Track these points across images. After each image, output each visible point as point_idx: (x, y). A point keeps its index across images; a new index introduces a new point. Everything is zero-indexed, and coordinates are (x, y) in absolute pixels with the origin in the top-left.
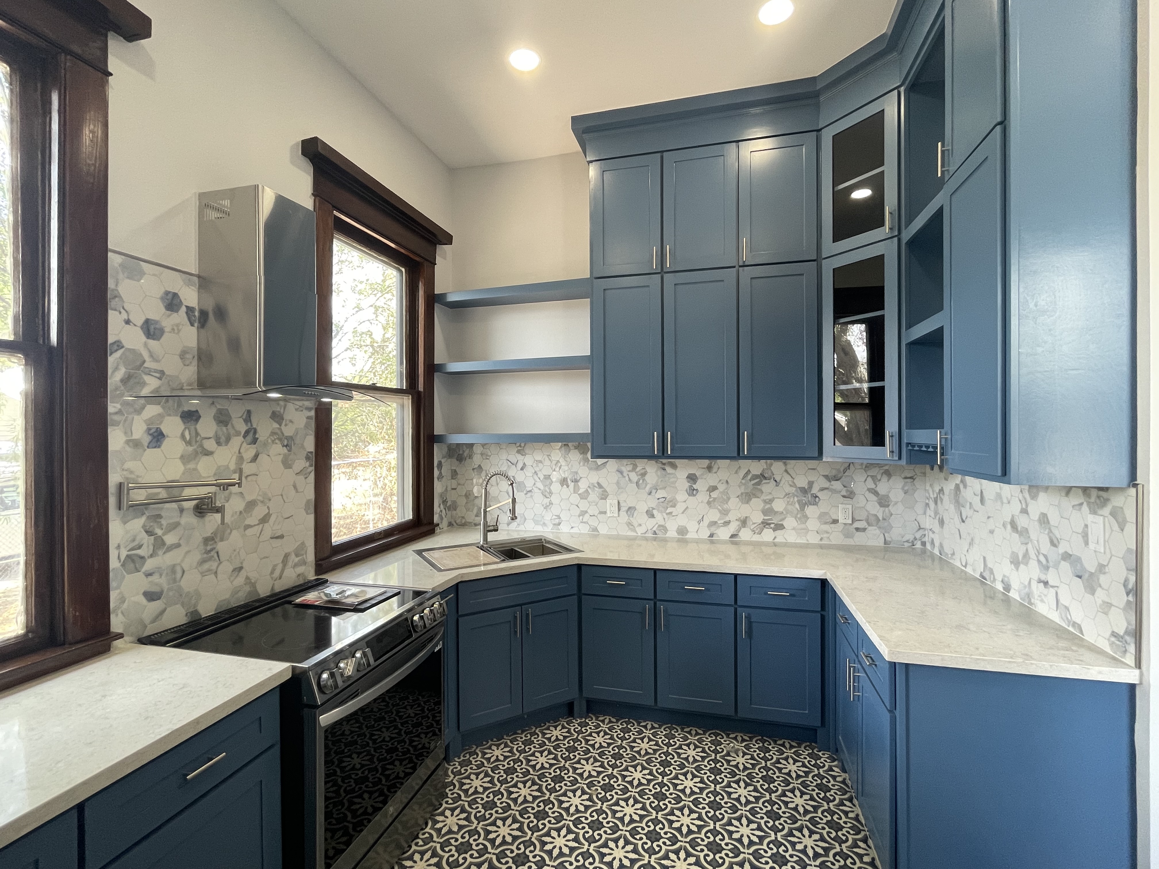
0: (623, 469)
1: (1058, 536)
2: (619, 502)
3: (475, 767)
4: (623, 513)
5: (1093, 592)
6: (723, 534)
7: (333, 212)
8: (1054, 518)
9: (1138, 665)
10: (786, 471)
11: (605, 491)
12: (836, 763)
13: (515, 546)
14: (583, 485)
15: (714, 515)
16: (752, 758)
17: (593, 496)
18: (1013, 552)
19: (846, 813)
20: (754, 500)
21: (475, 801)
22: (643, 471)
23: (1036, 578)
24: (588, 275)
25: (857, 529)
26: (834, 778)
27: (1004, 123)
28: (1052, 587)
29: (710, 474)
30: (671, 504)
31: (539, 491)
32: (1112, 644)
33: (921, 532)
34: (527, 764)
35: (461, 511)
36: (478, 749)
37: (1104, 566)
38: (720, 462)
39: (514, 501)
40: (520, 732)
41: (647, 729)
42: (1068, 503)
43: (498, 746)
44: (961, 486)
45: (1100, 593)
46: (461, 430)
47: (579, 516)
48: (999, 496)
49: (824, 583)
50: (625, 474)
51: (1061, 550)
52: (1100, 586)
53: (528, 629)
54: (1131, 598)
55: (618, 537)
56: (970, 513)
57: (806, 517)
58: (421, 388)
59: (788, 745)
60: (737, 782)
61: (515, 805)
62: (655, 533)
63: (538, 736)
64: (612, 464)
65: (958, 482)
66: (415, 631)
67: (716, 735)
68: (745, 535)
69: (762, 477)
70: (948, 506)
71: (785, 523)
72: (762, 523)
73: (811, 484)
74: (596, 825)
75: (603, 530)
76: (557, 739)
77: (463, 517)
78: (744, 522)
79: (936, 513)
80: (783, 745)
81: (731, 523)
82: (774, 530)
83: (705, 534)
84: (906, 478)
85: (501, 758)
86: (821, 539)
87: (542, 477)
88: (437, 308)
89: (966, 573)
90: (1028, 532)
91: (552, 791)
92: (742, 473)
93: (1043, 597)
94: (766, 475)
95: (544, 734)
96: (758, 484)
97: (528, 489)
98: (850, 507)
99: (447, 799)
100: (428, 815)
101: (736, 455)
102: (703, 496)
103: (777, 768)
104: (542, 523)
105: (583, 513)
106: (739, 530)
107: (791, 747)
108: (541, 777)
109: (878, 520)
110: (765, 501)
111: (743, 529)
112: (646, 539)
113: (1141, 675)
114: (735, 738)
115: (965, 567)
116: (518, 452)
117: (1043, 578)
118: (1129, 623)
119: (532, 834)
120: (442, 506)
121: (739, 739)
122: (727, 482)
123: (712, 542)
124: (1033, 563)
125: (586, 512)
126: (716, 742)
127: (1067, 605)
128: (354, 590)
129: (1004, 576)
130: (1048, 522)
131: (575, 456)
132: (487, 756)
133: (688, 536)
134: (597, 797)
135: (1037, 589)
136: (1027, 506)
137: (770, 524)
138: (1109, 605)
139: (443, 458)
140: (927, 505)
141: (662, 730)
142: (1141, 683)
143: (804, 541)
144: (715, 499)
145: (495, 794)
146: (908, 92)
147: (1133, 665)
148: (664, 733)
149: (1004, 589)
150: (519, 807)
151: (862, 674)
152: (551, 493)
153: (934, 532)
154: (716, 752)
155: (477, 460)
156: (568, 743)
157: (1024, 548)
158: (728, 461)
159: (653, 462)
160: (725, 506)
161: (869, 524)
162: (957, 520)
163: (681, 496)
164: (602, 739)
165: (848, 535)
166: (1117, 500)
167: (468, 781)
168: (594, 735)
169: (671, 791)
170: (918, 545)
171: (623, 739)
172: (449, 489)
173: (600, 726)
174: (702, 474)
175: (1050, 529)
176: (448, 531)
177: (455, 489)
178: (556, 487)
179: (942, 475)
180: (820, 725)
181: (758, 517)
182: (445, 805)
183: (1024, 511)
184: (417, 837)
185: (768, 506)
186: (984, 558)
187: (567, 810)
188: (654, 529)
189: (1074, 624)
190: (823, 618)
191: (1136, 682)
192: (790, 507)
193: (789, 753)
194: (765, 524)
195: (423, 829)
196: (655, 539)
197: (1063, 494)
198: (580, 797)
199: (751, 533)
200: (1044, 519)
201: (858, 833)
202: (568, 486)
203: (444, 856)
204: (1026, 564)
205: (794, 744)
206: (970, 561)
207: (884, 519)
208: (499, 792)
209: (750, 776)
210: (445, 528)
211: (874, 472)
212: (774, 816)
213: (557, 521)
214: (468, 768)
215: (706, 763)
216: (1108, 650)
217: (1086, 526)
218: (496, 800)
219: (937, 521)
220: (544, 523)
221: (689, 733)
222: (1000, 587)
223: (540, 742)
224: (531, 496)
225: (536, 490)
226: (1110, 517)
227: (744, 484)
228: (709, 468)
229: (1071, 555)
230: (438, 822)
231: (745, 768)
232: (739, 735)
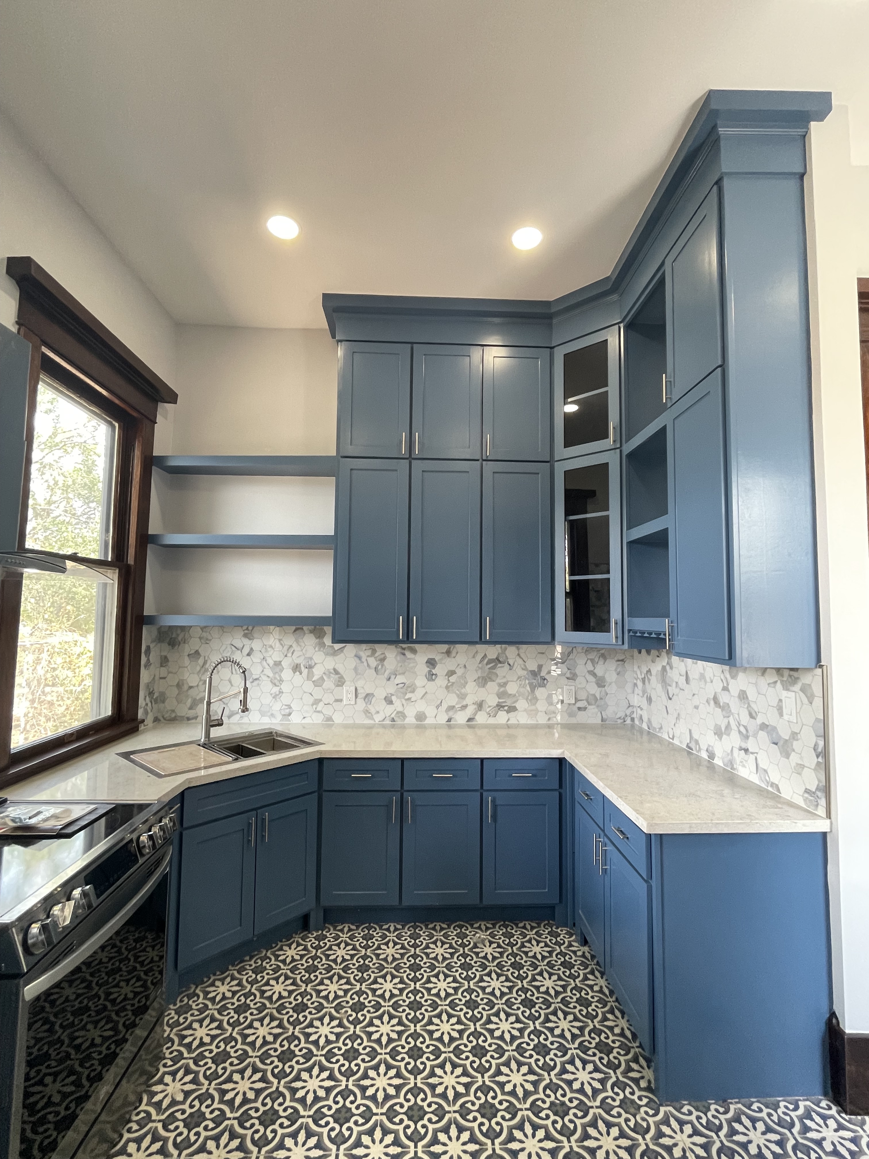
0: (362, 654)
1: (757, 710)
2: (356, 689)
3: (196, 1013)
4: (360, 701)
5: (788, 756)
6: (461, 718)
7: (40, 348)
8: (752, 694)
9: (829, 816)
10: (519, 655)
11: (342, 677)
12: (574, 937)
13: (243, 742)
14: (318, 672)
15: (452, 700)
16: (499, 946)
17: (329, 684)
18: (716, 725)
19: (591, 987)
20: (490, 684)
21: (201, 1056)
22: (382, 656)
23: (738, 746)
24: (333, 453)
25: (579, 709)
26: (575, 952)
27: (723, 366)
28: (752, 753)
29: (449, 659)
30: (409, 689)
31: (267, 679)
32: (805, 800)
33: (630, 709)
34: (262, 997)
35: (170, 704)
36: (199, 988)
37: (796, 734)
38: (461, 648)
39: (246, 690)
40: (247, 958)
41: (390, 932)
42: (763, 682)
43: (223, 981)
44: (668, 668)
45: (794, 758)
46: (177, 611)
47: (312, 705)
48: (702, 677)
49: (561, 761)
50: (364, 660)
51: (759, 720)
52: (794, 750)
53: (263, 837)
54: (820, 759)
55: (355, 726)
56: (677, 691)
57: (537, 699)
58: (131, 561)
59: (529, 927)
60: (489, 975)
61: (254, 1050)
62: (393, 720)
63: (270, 960)
64: (350, 649)
65: (665, 664)
66: (142, 855)
67: (461, 927)
68: (481, 718)
69: (498, 660)
70: (655, 685)
71: (517, 705)
72: (497, 705)
73: (540, 667)
74: (351, 1055)
75: (338, 719)
76: (293, 960)
77: (173, 711)
78: (480, 706)
79: (644, 692)
80: (524, 927)
81: (468, 708)
82: (508, 712)
83: (443, 719)
84: (618, 661)
85: (229, 995)
86: (549, 719)
87: (271, 663)
88: (155, 472)
89: (673, 744)
90: (729, 707)
91: (296, 1023)
92: (479, 657)
93: (744, 763)
94: (501, 660)
95: (277, 957)
96: (494, 668)
97: (255, 677)
98: (573, 688)
99: (165, 1061)
100: (143, 1087)
101: (478, 640)
102: (441, 681)
103: (524, 952)
104: (269, 714)
105: (317, 702)
106: (475, 714)
107: (532, 928)
108: (280, 1008)
109: (596, 700)
110: (500, 685)
111: (479, 713)
112: (384, 727)
113: (831, 823)
114: (479, 928)
115: (673, 739)
116: (245, 636)
117: (744, 746)
118: (819, 781)
119: (279, 1083)
120: (148, 698)
121: (483, 928)
122: (465, 666)
123: (450, 727)
124: (734, 735)
125: (321, 700)
126: (461, 935)
127: (765, 768)
128: (52, 810)
129: (709, 746)
130: (747, 698)
131: (309, 641)
132: (210, 995)
133: (427, 722)
134: (348, 1020)
135: (739, 756)
136: (728, 684)
137: (503, 707)
138: (802, 766)
139: (152, 642)
140: (635, 685)
141: (406, 930)
142: (831, 831)
143: (534, 722)
144: (453, 683)
145: (226, 1041)
146: (627, 328)
147: (824, 816)
148: (409, 933)
149: (709, 757)
150: (258, 1051)
151: (610, 848)
152: (281, 681)
153: (642, 709)
154: (463, 945)
155: (194, 644)
156: (307, 962)
157: (726, 721)
158: (465, 646)
159: (393, 647)
160: (463, 691)
161: (589, 704)
162: (664, 697)
163: (420, 681)
164: (344, 952)
165: (571, 715)
166: (806, 679)
167: (190, 1032)
168: (334, 947)
169: (426, 997)
170: (628, 721)
171: (366, 947)
172: (157, 678)
173: (340, 937)
174: (442, 659)
175: (749, 704)
176: (154, 728)
177: (164, 678)
178: (287, 674)
179: (649, 658)
180: (558, 901)
181: (492, 701)
182: (162, 1070)
183: (725, 689)
184: (130, 1121)
185: (502, 689)
186: (690, 731)
187: (316, 1043)
188: (393, 716)
189: (773, 785)
190: (560, 795)
191: (828, 830)
192: (522, 690)
193: (531, 934)
194: (500, 706)
195: (136, 1108)
196: (393, 726)
197: (760, 674)
198: (328, 1024)
199: (487, 716)
200: (743, 696)
201: (605, 1006)
202: (301, 674)
203: (169, 1138)
204: (729, 735)
205: (534, 925)
206: (677, 733)
207: (601, 699)
208: (232, 1038)
209: (500, 966)
210: (151, 725)
211: (593, 655)
212: (528, 1004)
213: (288, 711)
214: (188, 1015)
215: (455, 960)
216: (802, 804)
217: (781, 700)
218: (228, 1049)
219: (645, 699)
220: (272, 715)
221: (434, 929)
222: (704, 755)
223: (274, 966)
224: (258, 685)
225: (264, 678)
226: (801, 693)
227: (481, 668)
228: (448, 653)
229: (767, 726)
230: (156, 1093)
231: (494, 958)
232: (483, 923)
